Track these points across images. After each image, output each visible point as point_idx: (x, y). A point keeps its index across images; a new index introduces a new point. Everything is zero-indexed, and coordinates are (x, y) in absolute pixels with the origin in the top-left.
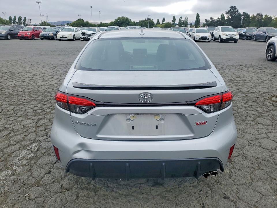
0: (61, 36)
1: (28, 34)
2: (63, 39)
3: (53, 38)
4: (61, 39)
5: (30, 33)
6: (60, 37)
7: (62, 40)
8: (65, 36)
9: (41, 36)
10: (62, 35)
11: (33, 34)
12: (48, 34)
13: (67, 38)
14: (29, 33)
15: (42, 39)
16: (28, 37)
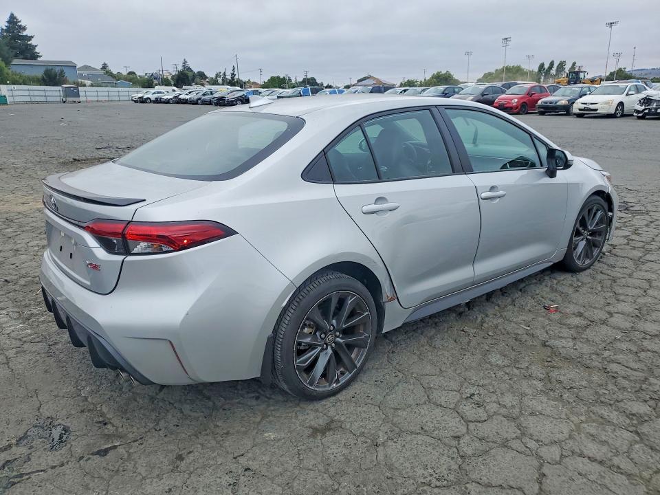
0: (583, 106)
1: (513, 101)
2: (588, 113)
3: (566, 110)
4: (585, 114)
5: (518, 99)
6: (580, 110)
7: (586, 116)
8: (592, 107)
9: (540, 107)
10: (586, 104)
11: (525, 102)
12: (556, 103)
13: (596, 110)
14: (516, 100)
15: (542, 114)
16: (511, 108)
